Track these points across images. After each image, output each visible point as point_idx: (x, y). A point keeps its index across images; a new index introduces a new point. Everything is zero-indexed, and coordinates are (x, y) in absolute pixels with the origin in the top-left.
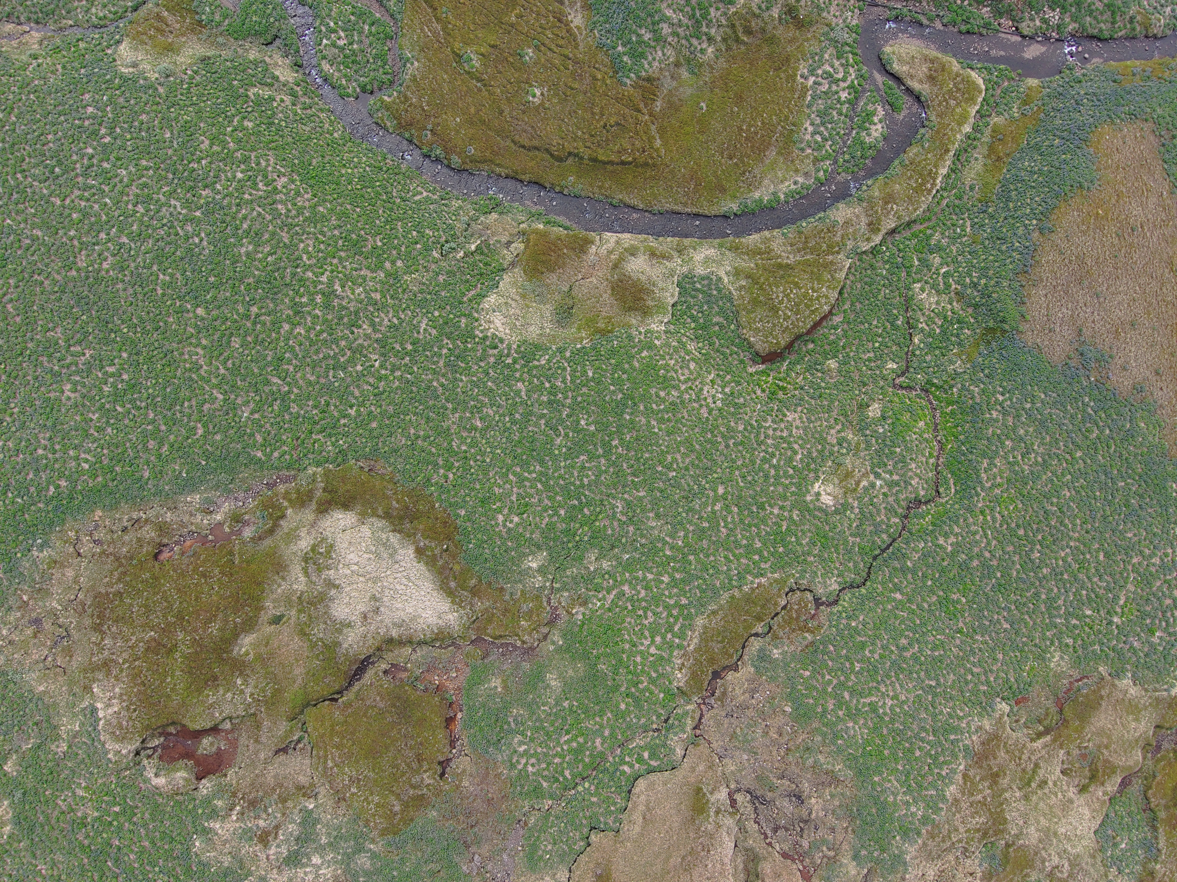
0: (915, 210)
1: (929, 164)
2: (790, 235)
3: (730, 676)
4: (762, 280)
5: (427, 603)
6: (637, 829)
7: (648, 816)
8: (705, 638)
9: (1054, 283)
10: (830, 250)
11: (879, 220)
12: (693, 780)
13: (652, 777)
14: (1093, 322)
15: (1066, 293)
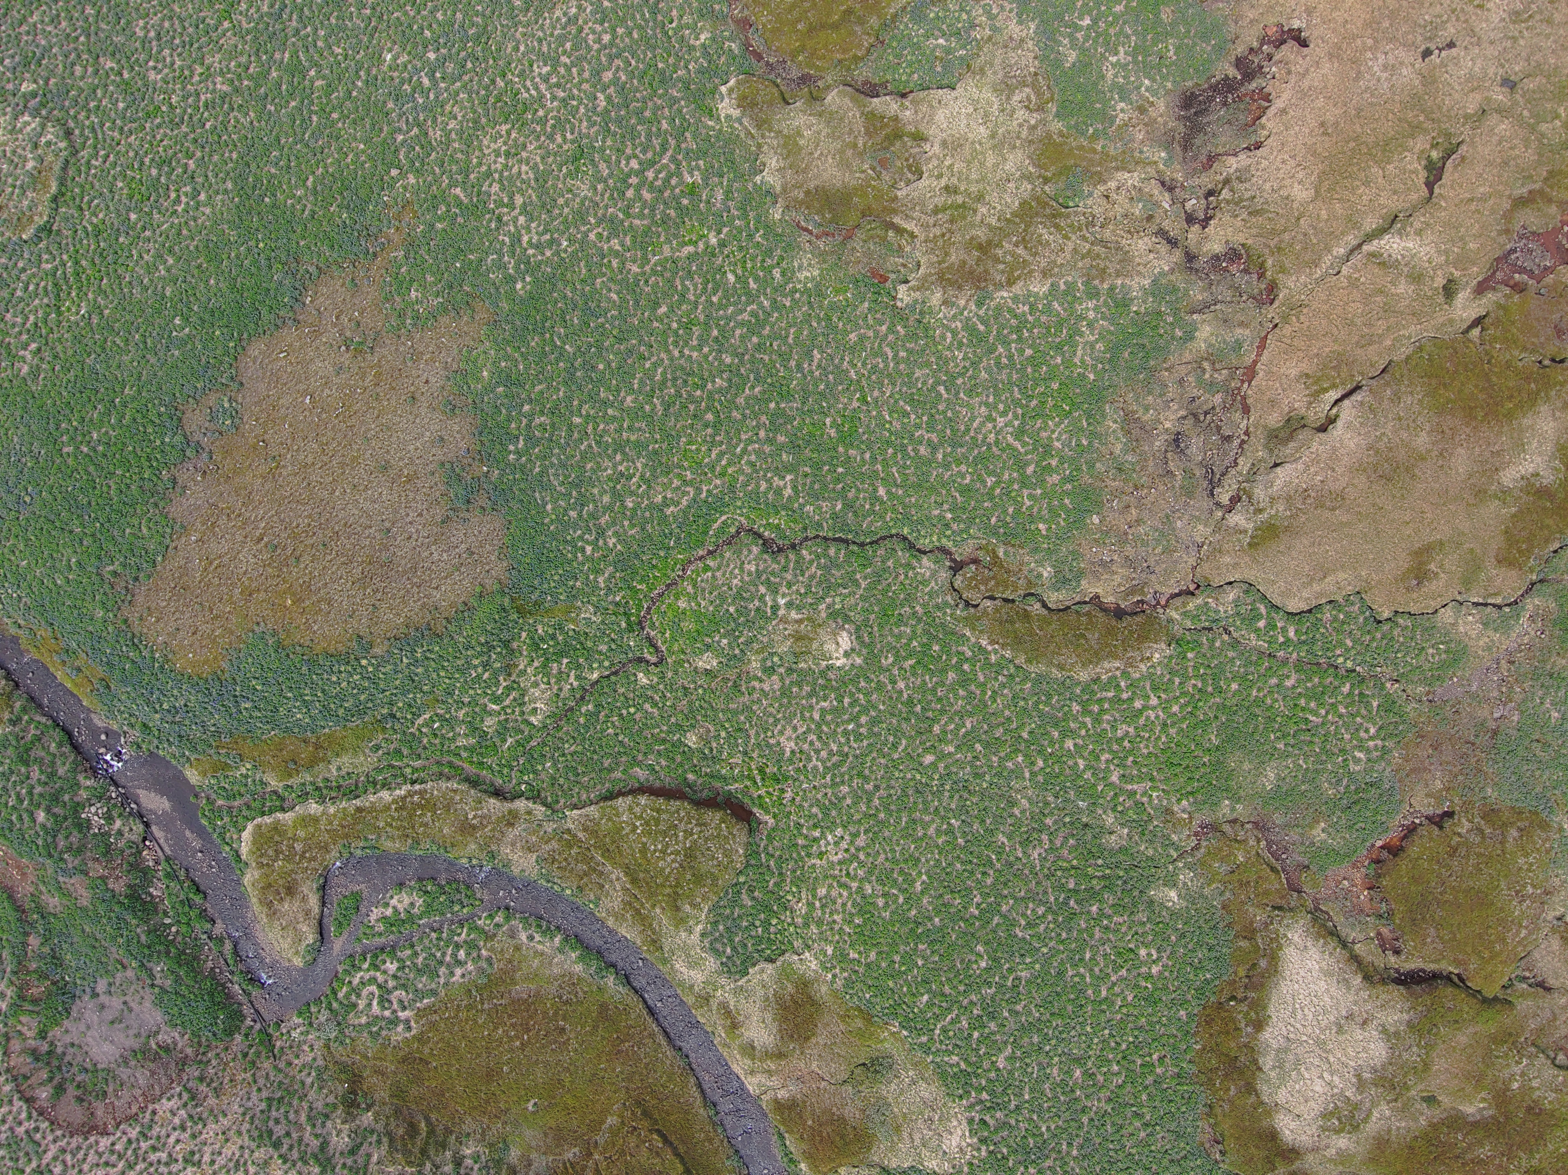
0: (455, 791)
1: (393, 819)
2: (592, 897)
3: (1109, 599)
4: (668, 890)
5: (1302, 973)
6: (1341, 576)
7: (1320, 575)
8: (1095, 657)
9: (415, 590)
10: (574, 841)
11: (499, 820)
12: (1247, 559)
13: (1277, 601)
14: (420, 515)
15: (414, 569)
